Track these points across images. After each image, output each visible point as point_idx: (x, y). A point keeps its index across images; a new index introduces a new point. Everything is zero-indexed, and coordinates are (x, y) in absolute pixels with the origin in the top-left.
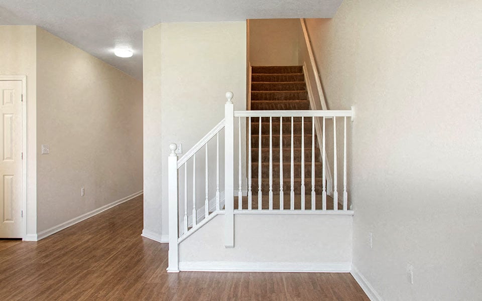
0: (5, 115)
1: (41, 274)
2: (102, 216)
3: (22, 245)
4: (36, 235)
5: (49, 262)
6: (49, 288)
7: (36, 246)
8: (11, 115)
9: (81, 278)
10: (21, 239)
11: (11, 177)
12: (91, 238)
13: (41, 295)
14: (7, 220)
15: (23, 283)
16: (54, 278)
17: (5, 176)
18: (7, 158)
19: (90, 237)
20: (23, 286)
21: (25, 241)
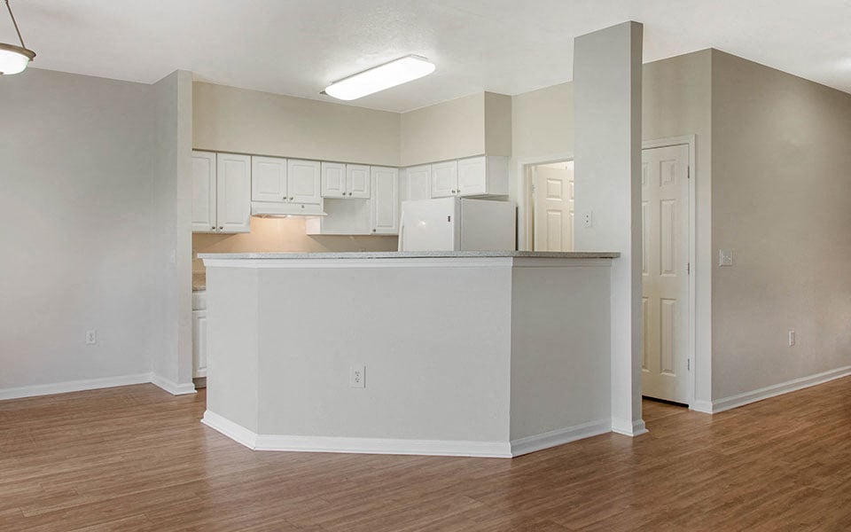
0: (664, 203)
1: (723, 473)
2: (828, 388)
3: (690, 417)
4: (711, 404)
5: (735, 455)
6: (739, 500)
7: (710, 421)
8: (672, 202)
9: (798, 499)
10: (687, 406)
11: (672, 302)
12: (812, 428)
13: (725, 509)
14: (666, 371)
15: (694, 480)
16: (746, 486)
17: (664, 301)
18: (667, 272)
19: (807, 425)
20: (693, 484)
21: (693, 411)
